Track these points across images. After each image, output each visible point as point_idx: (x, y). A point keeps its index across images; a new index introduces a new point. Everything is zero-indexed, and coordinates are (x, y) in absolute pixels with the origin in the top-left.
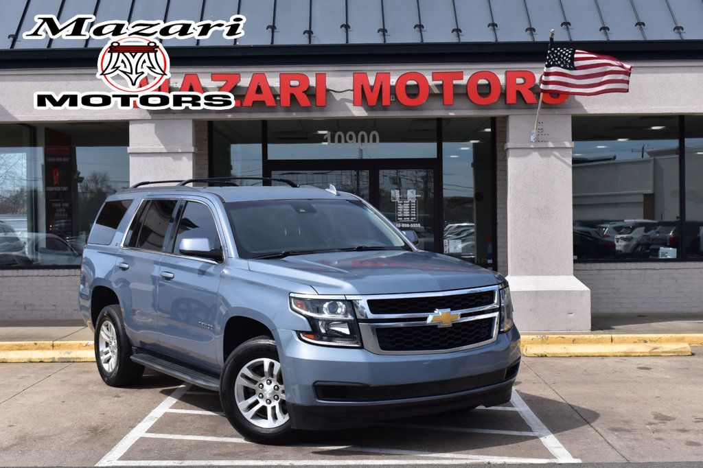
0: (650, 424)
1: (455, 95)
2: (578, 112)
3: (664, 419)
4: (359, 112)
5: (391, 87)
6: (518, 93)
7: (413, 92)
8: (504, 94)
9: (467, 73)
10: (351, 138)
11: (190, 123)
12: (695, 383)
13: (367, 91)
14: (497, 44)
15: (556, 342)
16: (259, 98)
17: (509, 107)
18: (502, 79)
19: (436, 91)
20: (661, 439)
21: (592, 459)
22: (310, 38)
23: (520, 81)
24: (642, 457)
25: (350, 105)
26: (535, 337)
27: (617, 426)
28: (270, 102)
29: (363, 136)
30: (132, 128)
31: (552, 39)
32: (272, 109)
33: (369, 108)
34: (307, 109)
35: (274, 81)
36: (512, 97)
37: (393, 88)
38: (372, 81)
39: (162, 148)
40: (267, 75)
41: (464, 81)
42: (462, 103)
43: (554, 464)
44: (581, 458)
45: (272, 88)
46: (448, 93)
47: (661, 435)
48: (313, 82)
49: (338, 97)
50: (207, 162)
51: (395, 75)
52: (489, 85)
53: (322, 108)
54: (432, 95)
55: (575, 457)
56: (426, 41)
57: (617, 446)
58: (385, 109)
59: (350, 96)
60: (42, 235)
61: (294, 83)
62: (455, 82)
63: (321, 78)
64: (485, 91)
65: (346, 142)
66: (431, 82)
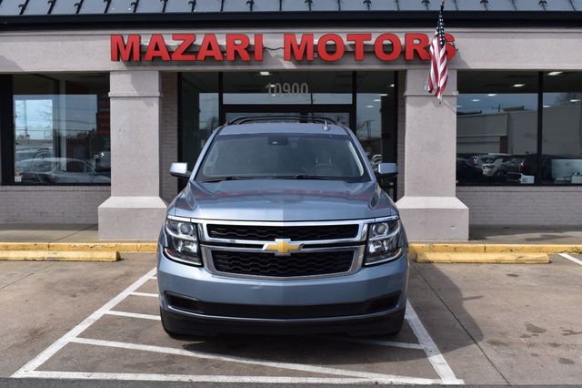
0: (525, 336)
1: (365, 52)
2: (462, 67)
3: (537, 331)
4: (289, 66)
5: (314, 46)
6: (415, 51)
7: (331, 50)
8: (403, 53)
9: (374, 35)
10: (287, 88)
11: (157, 73)
12: (557, 291)
13: (295, 48)
14: (399, 12)
15: (441, 251)
16: (209, 53)
17: (408, 62)
18: (402, 41)
19: (350, 49)
20: (536, 355)
21: (474, 380)
22: (251, 7)
23: (417, 42)
24: (522, 377)
25: (282, 61)
26: (424, 245)
27: (495, 338)
28: (219, 57)
29: (295, 87)
30: (113, 78)
31: (442, 7)
32: (220, 62)
33: (298, 62)
34: (248, 63)
35: (222, 41)
36: (410, 55)
37: (315, 47)
38: (299, 41)
39: (135, 93)
40: (217, 36)
41: (372, 42)
42: (371, 59)
43: (439, 385)
44: (463, 378)
45: (220, 46)
46: (360, 51)
47: (535, 350)
48: (252, 42)
49: (273, 54)
50: (176, 105)
51: (317, 36)
52: (392, 45)
53: (260, 61)
54: (346, 53)
55: (458, 377)
56: (342, 9)
57: (496, 363)
58: (310, 63)
59: (281, 52)
60: (64, 160)
61: (238, 42)
62: (365, 42)
63: (259, 38)
64: (388, 50)
65: (283, 92)
66: (346, 42)
